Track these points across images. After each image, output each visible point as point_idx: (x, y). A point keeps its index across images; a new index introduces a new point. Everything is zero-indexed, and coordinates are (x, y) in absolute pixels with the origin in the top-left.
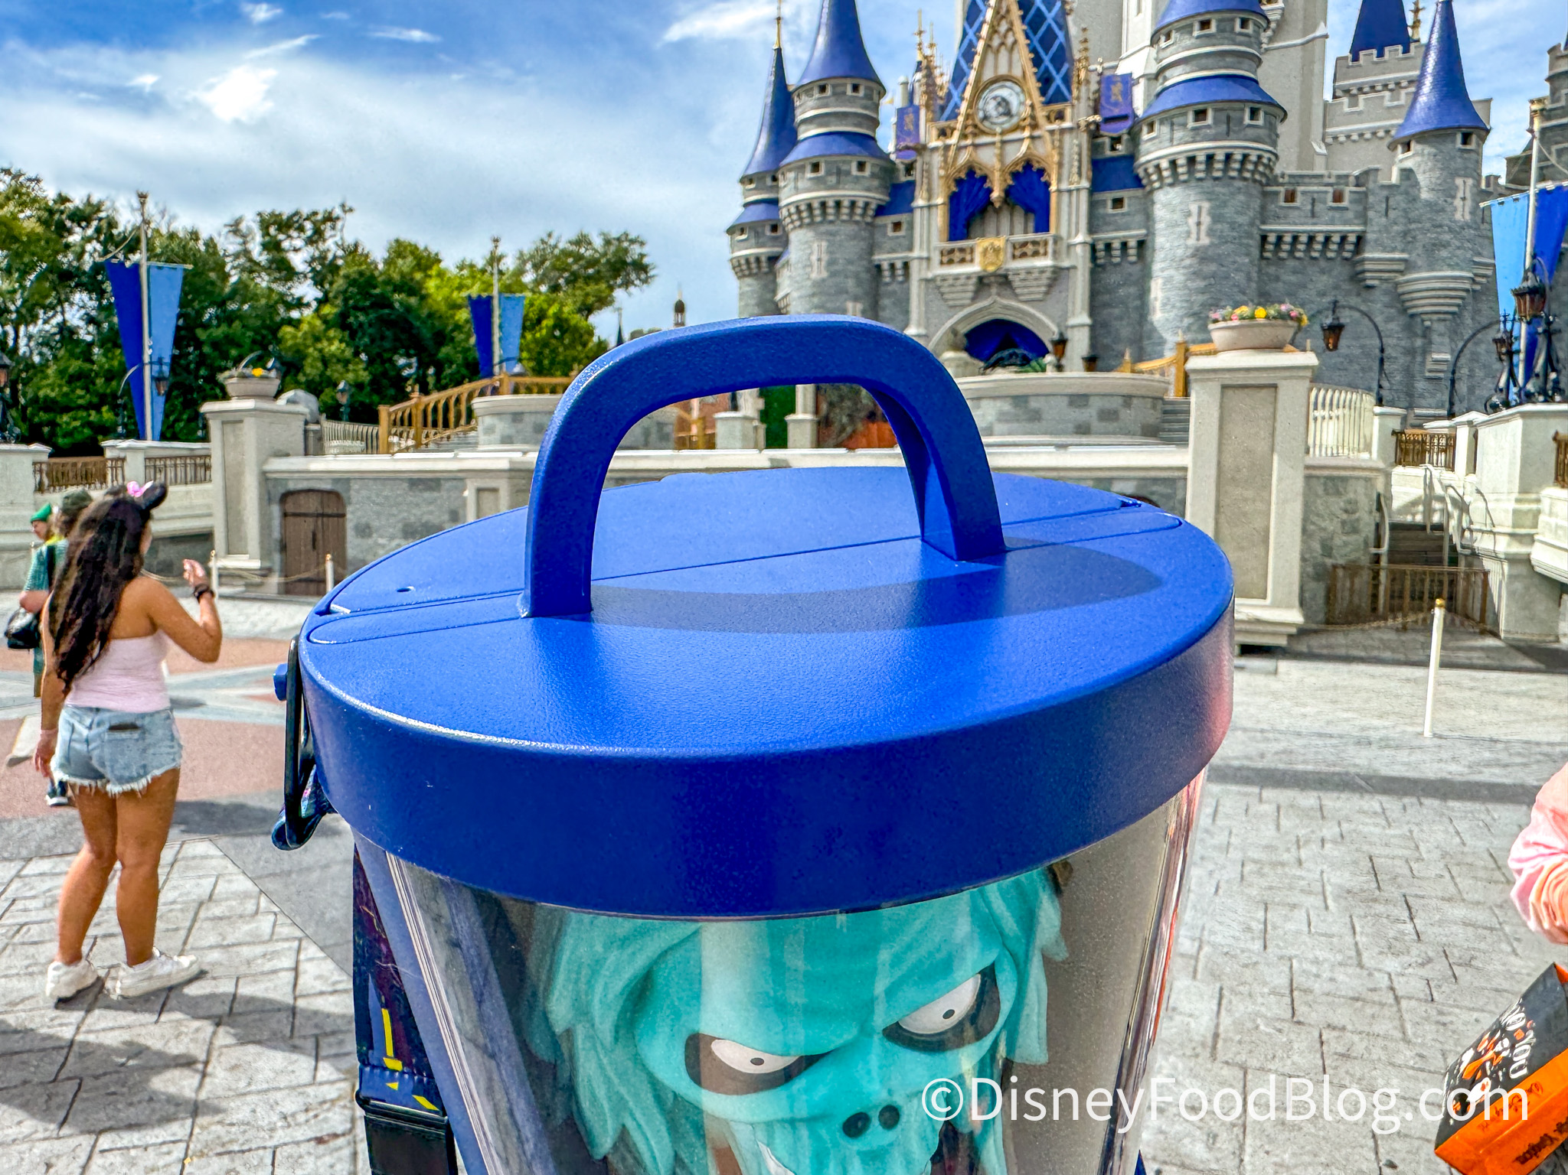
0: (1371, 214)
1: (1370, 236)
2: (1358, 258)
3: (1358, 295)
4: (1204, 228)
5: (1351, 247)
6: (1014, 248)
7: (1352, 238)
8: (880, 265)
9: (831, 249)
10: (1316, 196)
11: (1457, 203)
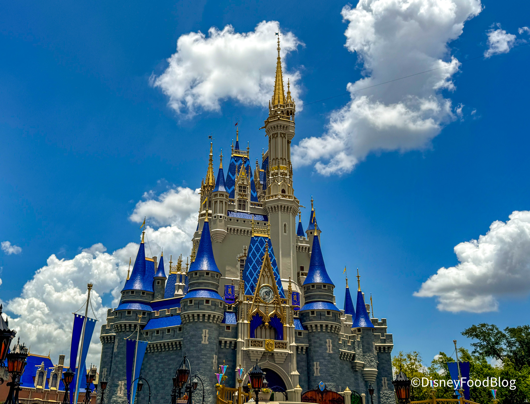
0: (356, 349)
1: (357, 356)
2: (353, 362)
3: (354, 373)
4: (331, 348)
5: (352, 358)
6: (276, 344)
7: (352, 356)
8: (221, 341)
9: (210, 333)
10: (345, 341)
11: (374, 349)
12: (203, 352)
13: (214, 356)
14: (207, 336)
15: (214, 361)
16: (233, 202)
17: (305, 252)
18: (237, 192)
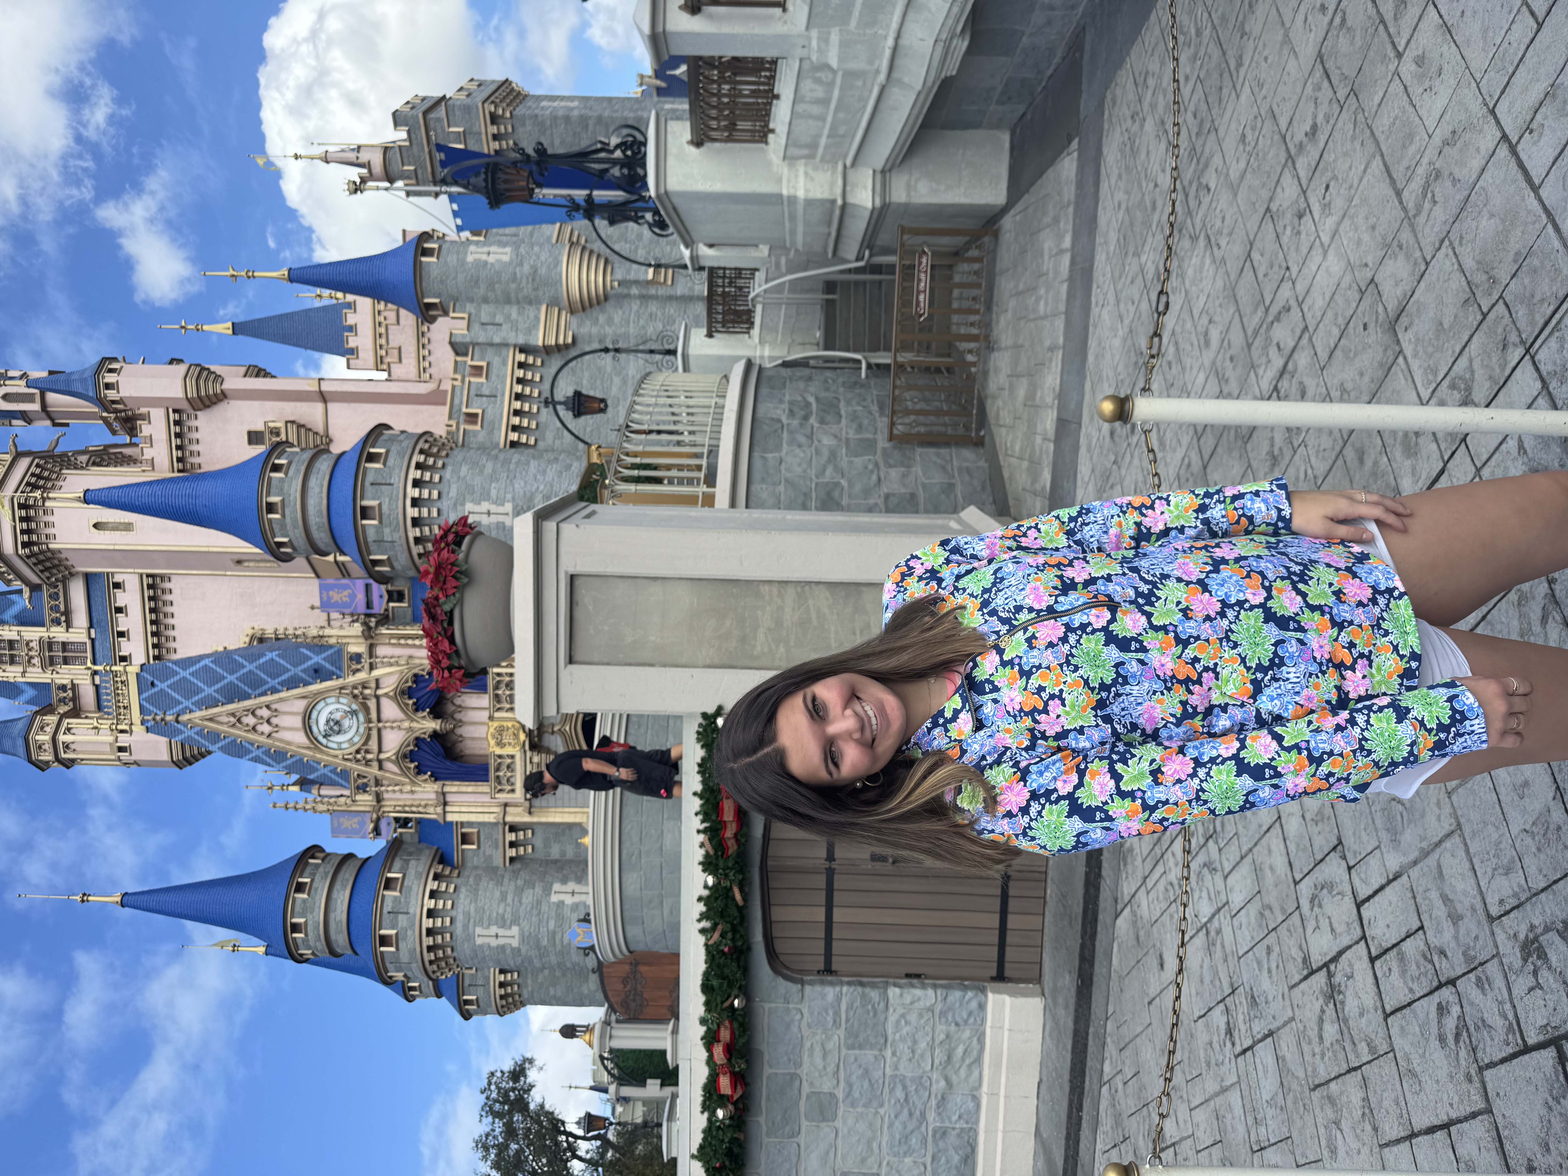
0: (497, 340)
1: (521, 340)
2: (542, 350)
5: (530, 358)
7: (521, 357)
8: (511, 859)
9: (486, 923)
10: (472, 393)
11: (491, 259)
12: (545, 942)
13: (554, 898)
14: (494, 930)
15: (569, 900)
16: (63, 688)
17: (193, 423)
18: (24, 672)
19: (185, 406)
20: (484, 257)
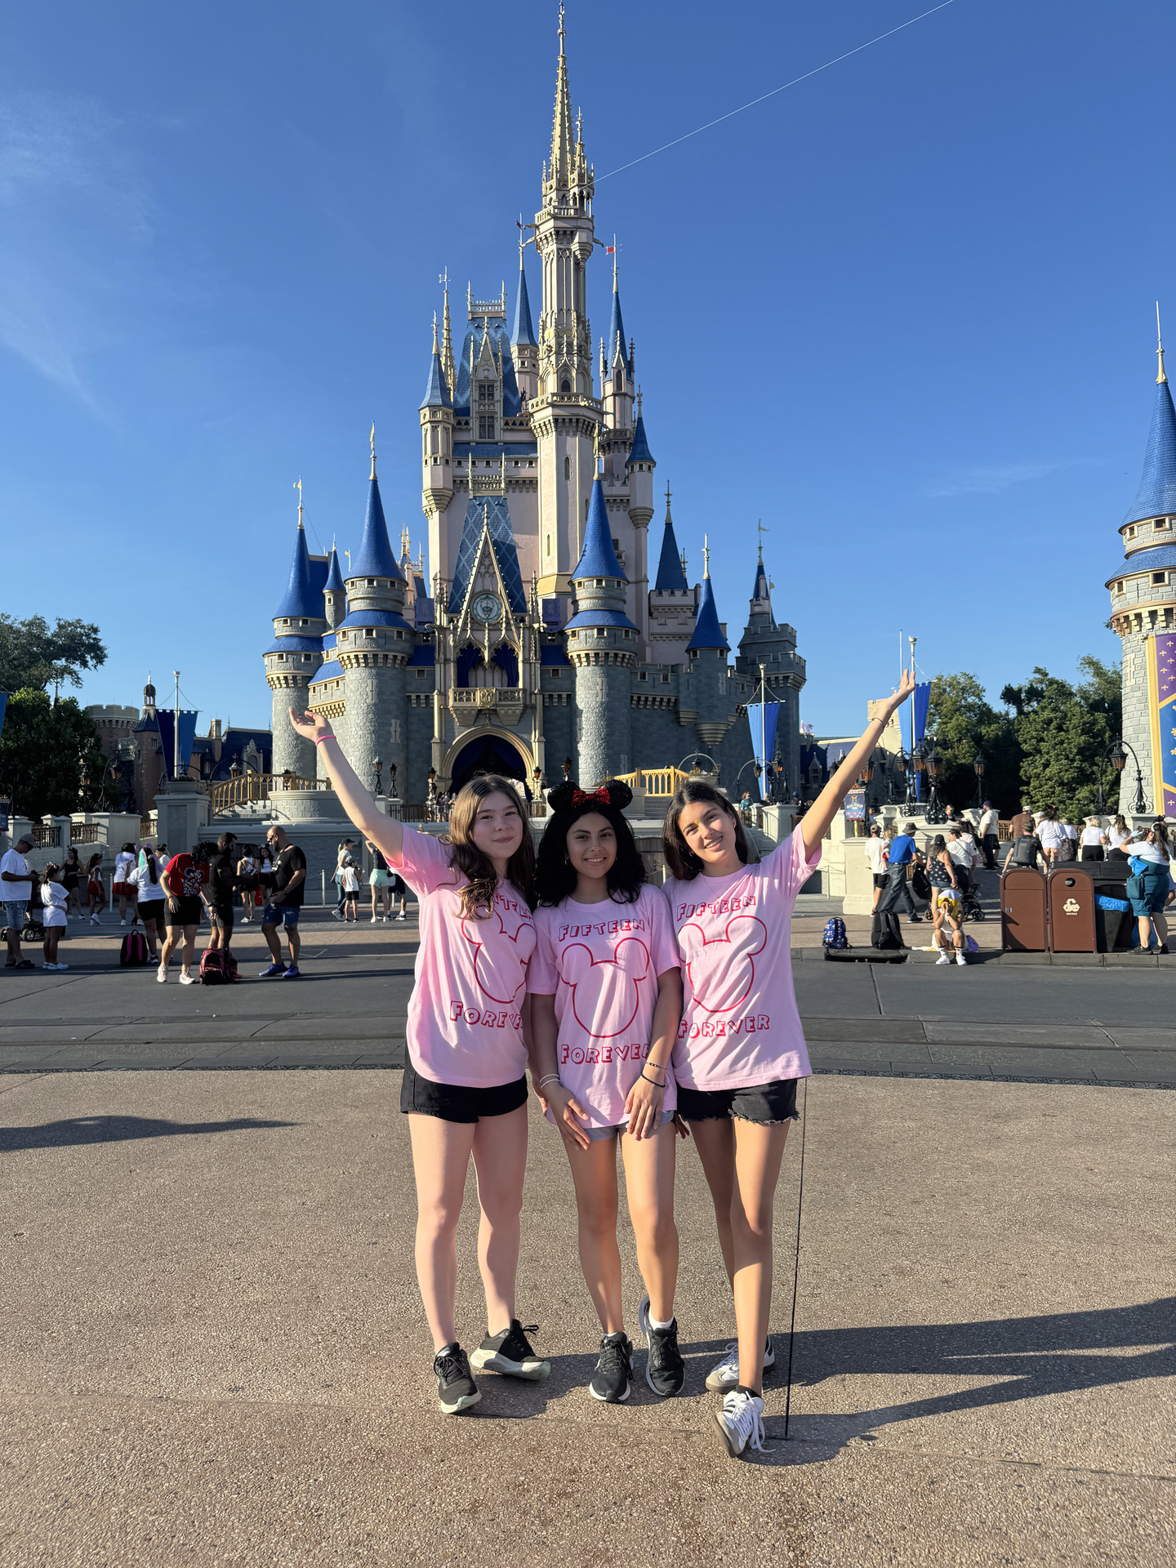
0: (681, 688)
1: (681, 700)
2: (676, 710)
3: (677, 730)
4: (604, 692)
5: (673, 705)
6: (500, 693)
7: (673, 700)
8: (410, 696)
9: (380, 685)
10: (655, 676)
11: (720, 685)
12: (370, 716)
13: (393, 721)
14: (375, 689)
15: (392, 729)
16: (467, 423)
17: (622, 509)
18: (476, 401)
19: (632, 506)
20: (721, 681)
